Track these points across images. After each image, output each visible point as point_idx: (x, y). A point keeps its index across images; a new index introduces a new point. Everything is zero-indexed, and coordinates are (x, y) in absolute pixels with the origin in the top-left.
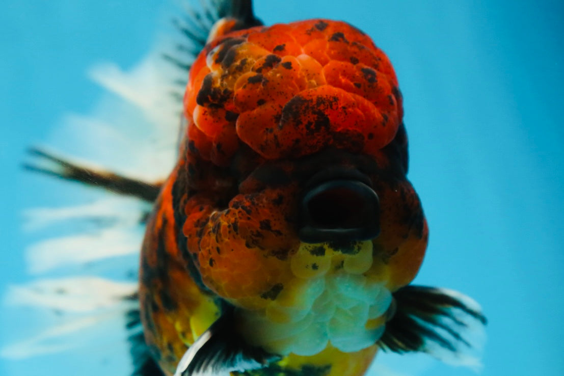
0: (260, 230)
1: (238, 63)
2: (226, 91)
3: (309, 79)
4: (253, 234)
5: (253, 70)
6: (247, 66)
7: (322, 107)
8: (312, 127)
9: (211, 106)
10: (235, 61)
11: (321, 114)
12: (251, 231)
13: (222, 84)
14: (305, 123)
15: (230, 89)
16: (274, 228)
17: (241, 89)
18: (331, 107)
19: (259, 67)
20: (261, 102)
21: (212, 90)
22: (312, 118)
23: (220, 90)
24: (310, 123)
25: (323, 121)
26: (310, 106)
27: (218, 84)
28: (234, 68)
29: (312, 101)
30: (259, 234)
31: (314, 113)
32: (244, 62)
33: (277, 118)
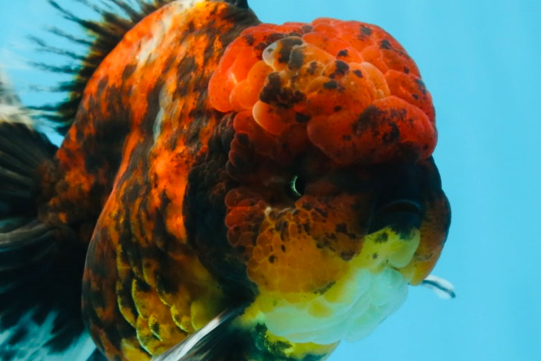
0: (334, 233)
1: (308, 65)
2: (298, 93)
3: (377, 88)
4: (327, 236)
5: (324, 74)
6: (317, 69)
7: (395, 119)
8: (388, 138)
9: (280, 105)
10: (305, 63)
11: (394, 126)
12: (326, 233)
13: (293, 86)
14: (382, 133)
15: (302, 91)
16: (349, 232)
17: (315, 93)
18: (402, 119)
19: (331, 72)
20: (337, 109)
21: (282, 89)
22: (387, 128)
23: (291, 91)
24: (386, 134)
25: (395, 132)
26: (387, 117)
27: (288, 85)
28: (305, 70)
29: (386, 112)
30: (333, 237)
31: (390, 124)
32: (314, 65)
33: (355, 127)
